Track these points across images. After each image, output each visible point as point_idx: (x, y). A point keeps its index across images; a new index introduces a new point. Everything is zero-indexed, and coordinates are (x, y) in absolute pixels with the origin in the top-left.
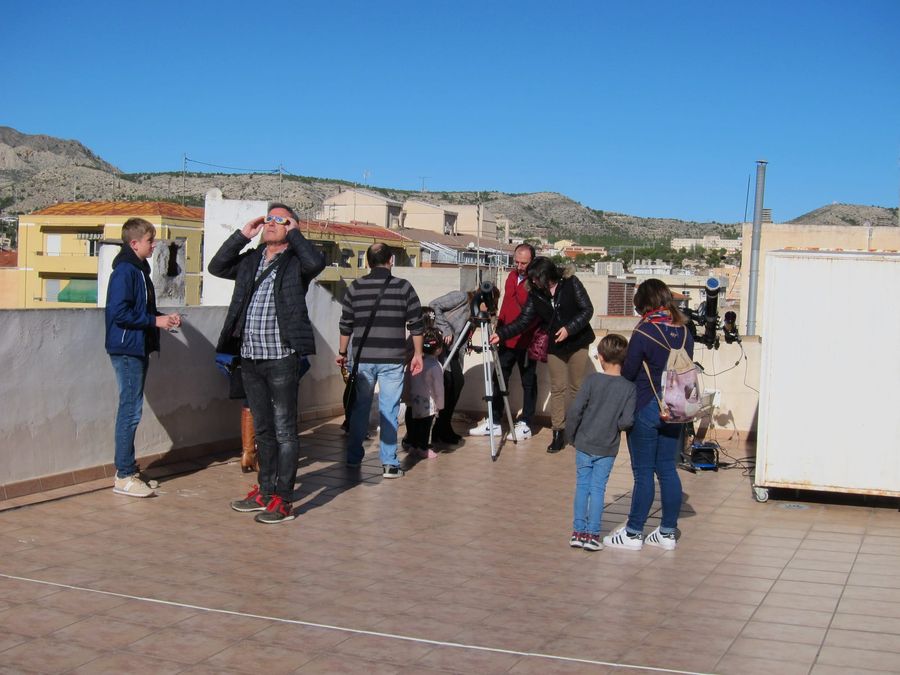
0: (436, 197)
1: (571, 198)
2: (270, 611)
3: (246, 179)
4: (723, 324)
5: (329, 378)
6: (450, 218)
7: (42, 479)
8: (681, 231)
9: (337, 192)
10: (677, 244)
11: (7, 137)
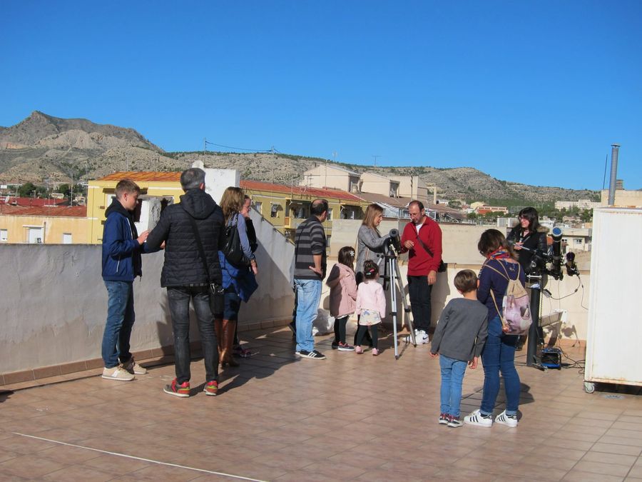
0: (386, 170)
1: (483, 172)
2: (204, 465)
3: (251, 157)
4: (566, 262)
5: (283, 298)
6: (394, 185)
7: (62, 366)
8: (563, 196)
9: (313, 166)
10: (560, 205)
11: (84, 126)
